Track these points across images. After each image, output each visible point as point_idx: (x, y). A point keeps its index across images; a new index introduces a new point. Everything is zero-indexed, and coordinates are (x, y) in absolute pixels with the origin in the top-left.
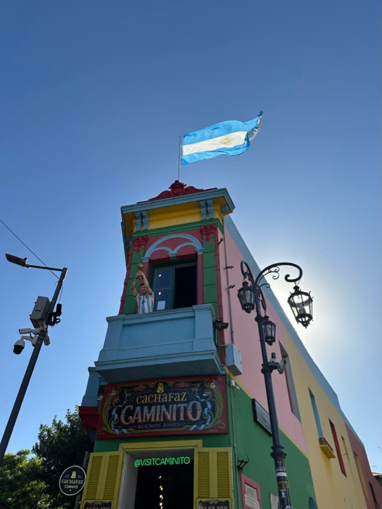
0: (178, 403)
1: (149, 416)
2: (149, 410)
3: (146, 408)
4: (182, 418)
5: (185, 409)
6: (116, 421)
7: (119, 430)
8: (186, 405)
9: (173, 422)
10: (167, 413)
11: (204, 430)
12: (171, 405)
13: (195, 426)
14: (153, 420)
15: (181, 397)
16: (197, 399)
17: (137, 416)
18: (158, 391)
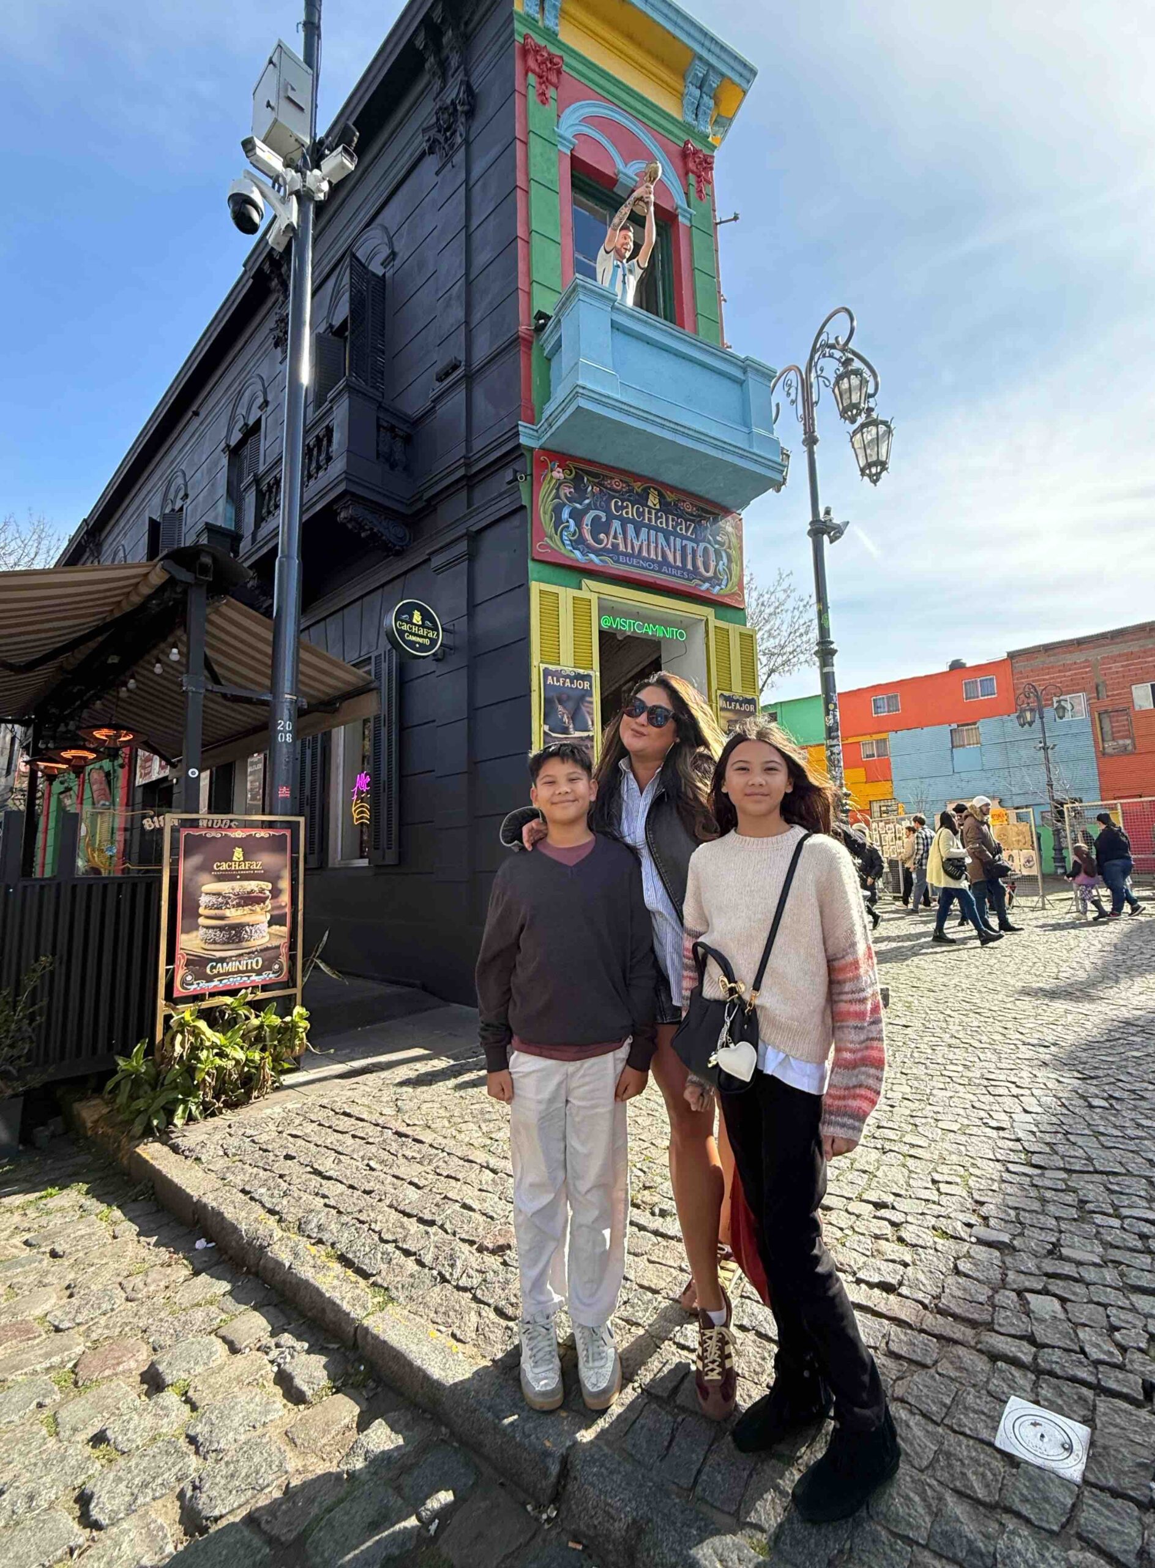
0: (683, 537)
1: (637, 544)
2: (637, 535)
3: (630, 528)
4: (690, 567)
5: (694, 552)
6: (574, 535)
7: (583, 555)
8: (695, 545)
9: (678, 568)
10: (666, 549)
11: (718, 595)
12: (672, 538)
13: (707, 585)
14: (645, 554)
15: (687, 531)
16: (709, 542)
17: (615, 537)
18: (650, 504)
